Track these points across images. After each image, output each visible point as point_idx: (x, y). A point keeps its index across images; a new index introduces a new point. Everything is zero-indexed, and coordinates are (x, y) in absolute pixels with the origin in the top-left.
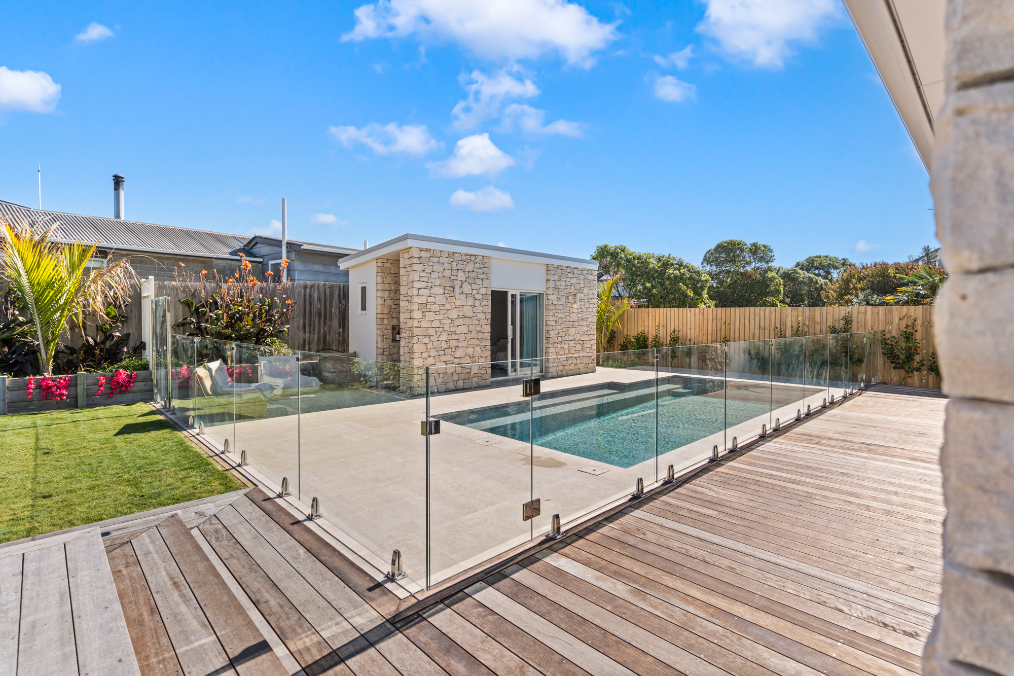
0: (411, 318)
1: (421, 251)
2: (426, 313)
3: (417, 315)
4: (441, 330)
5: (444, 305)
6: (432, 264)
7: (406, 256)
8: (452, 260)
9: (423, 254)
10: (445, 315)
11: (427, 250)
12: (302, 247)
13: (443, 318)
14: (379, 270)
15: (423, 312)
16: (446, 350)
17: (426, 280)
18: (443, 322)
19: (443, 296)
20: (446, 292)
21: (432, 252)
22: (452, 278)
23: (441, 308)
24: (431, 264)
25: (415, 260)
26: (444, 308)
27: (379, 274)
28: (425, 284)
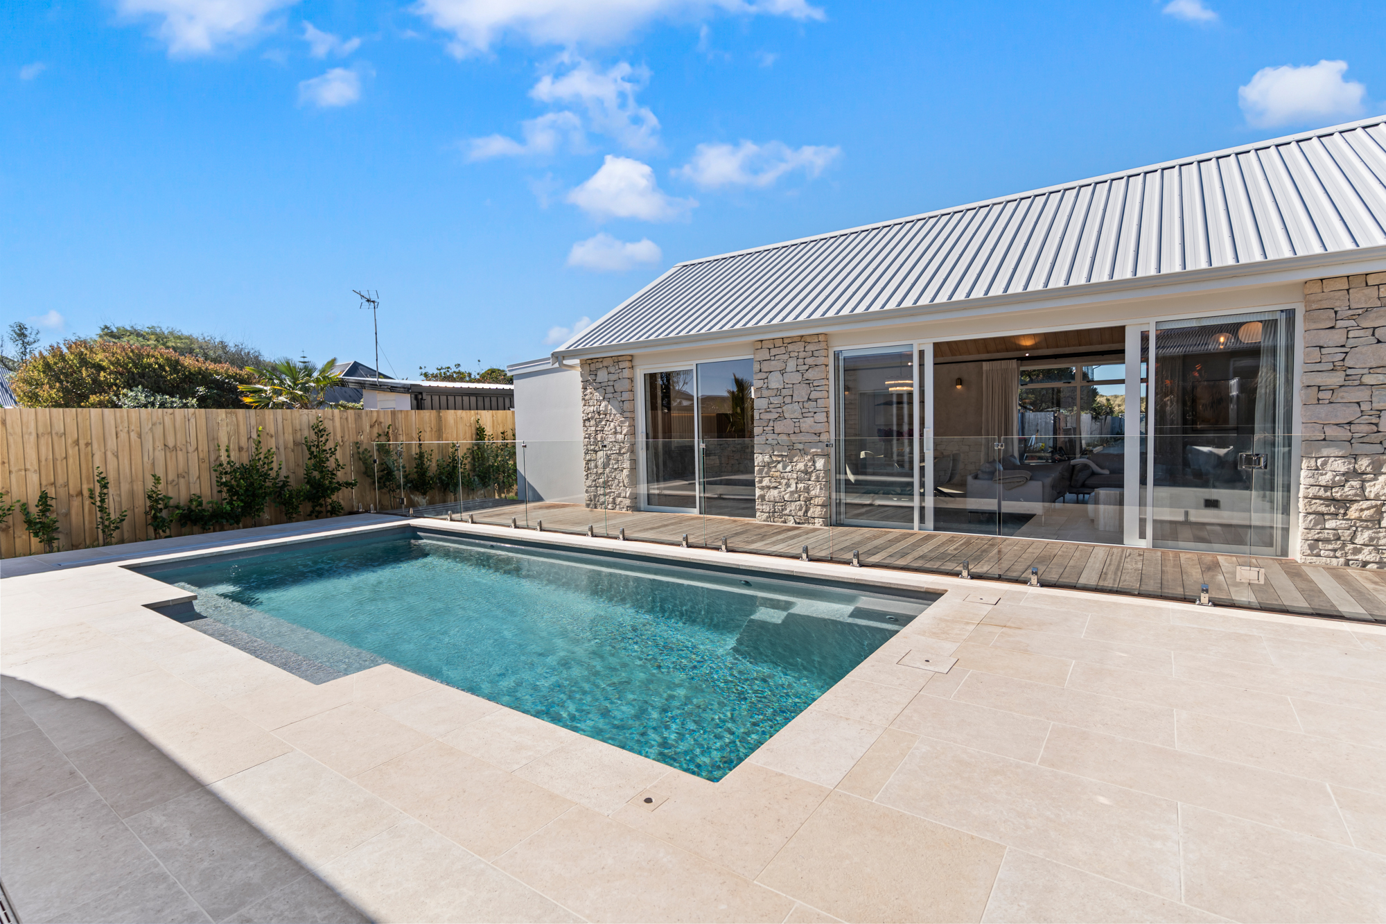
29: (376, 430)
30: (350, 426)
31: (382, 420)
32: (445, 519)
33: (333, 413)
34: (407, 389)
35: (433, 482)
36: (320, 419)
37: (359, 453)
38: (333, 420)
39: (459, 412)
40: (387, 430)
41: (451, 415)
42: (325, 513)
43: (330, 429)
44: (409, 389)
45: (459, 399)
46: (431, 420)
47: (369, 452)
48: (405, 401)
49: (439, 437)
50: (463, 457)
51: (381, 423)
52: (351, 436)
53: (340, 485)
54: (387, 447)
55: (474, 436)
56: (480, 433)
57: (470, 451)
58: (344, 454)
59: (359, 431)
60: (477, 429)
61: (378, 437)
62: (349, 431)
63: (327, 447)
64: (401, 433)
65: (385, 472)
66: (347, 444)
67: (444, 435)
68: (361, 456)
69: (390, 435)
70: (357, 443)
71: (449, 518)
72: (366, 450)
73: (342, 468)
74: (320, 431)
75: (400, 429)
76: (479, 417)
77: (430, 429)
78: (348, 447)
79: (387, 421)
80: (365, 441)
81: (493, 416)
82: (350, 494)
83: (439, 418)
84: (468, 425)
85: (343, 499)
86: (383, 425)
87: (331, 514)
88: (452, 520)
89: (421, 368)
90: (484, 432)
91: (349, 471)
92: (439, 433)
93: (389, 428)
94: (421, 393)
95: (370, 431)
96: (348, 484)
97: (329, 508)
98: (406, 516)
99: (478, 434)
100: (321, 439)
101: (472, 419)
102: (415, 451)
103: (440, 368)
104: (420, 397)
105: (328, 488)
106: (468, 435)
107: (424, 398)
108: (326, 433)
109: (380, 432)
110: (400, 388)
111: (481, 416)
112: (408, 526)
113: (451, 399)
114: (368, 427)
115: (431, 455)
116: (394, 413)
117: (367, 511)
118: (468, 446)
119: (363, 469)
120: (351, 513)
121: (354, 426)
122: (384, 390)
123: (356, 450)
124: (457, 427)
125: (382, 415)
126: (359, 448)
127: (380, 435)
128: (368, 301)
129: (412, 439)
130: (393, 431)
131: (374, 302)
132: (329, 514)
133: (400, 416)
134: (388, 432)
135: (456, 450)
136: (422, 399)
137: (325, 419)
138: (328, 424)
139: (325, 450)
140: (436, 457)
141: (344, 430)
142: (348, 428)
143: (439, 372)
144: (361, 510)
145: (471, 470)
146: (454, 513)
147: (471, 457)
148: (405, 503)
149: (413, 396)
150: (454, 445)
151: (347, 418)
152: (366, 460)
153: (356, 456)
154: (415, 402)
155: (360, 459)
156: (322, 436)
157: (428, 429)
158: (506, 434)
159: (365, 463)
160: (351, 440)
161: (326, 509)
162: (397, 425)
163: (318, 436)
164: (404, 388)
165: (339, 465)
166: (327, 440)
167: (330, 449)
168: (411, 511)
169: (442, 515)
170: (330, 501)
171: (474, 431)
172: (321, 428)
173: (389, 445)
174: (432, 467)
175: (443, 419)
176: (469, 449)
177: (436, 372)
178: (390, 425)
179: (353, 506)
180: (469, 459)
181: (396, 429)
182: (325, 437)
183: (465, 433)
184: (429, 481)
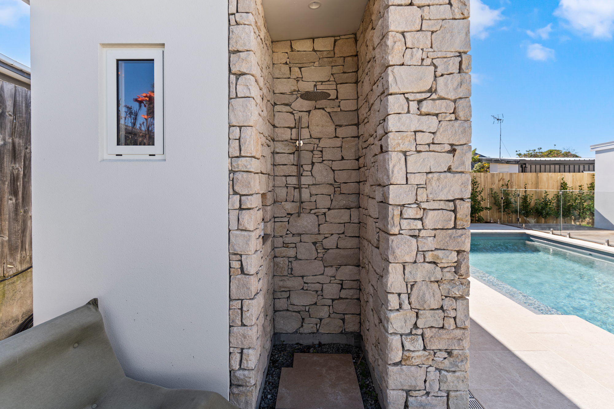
29: (501, 183)
30: (488, 180)
31: (505, 178)
32: (548, 233)
33: (481, 174)
34: (516, 162)
35: (533, 211)
36: (475, 177)
37: (492, 194)
38: (480, 177)
39: (550, 174)
40: (507, 183)
41: (544, 176)
42: (475, 221)
43: (479, 182)
44: (518, 162)
45: (548, 167)
46: (532, 178)
47: (497, 193)
48: (516, 168)
49: (537, 187)
50: (552, 199)
51: (504, 179)
52: (489, 186)
53: (483, 208)
54: (507, 191)
55: (559, 188)
56: (564, 186)
57: (556, 196)
58: (485, 194)
59: (493, 183)
60: (562, 183)
61: (502, 186)
62: (488, 183)
63: (477, 190)
64: (514, 184)
65: (505, 204)
66: (486, 189)
67: (540, 187)
68: (494, 196)
69: (509, 186)
70: (491, 189)
71: (551, 233)
72: (495, 192)
73: (484, 200)
74: (475, 183)
75: (514, 183)
76: (563, 176)
77: (531, 183)
78: (487, 191)
79: (507, 178)
80: (495, 188)
81: (573, 176)
82: (486, 213)
83: (537, 177)
84: (556, 181)
85: (483, 215)
86: (505, 180)
87: (478, 222)
88: (553, 234)
89: (517, 151)
90: (567, 185)
91: (487, 202)
92: (537, 185)
93: (508, 182)
94: (525, 164)
95: (498, 183)
96: (486, 208)
97: (477, 219)
98: (521, 228)
99: (562, 186)
100: (475, 186)
101: (559, 177)
102: (522, 194)
103: (528, 150)
104: (524, 166)
105: (477, 209)
106: (555, 186)
107: (527, 166)
108: (477, 184)
109: (503, 184)
110: (513, 161)
111: (564, 176)
112: (525, 234)
113: (543, 167)
114: (497, 181)
115: (532, 197)
116: (511, 174)
117: (496, 222)
118: (555, 193)
119: (493, 201)
120: (487, 222)
121: (490, 180)
122: (502, 163)
123: (491, 192)
124: (548, 182)
125: (505, 175)
126: (492, 191)
127: (503, 185)
128: (498, 120)
129: (520, 188)
130: (510, 183)
131: (500, 120)
132: (477, 221)
133: (514, 176)
134: (507, 184)
135: (547, 195)
136: (525, 167)
137: (477, 177)
138: (478, 179)
139: (477, 192)
140: (534, 198)
141: (485, 181)
142: (487, 181)
143: (528, 152)
144: (492, 222)
145: (556, 207)
146: (555, 230)
147: (557, 199)
148: (520, 221)
149: (520, 165)
150: (546, 192)
151: (487, 177)
152: (495, 197)
153: (490, 195)
154: (521, 169)
155: (492, 196)
156: (475, 185)
157: (530, 183)
158: (582, 187)
159: (495, 199)
160: (489, 187)
161: (475, 219)
162: (512, 180)
163: (473, 185)
164: (515, 162)
165: (482, 199)
166: (478, 187)
167: (479, 191)
168: (524, 225)
169: (545, 230)
170: (477, 215)
171: (559, 185)
172: (475, 181)
173: (508, 190)
174: (532, 203)
175: (540, 178)
176: (556, 195)
177: (526, 153)
178: (509, 181)
179: (487, 219)
180: (555, 201)
181: (512, 182)
182: (477, 185)
183: (554, 185)
184: (530, 211)
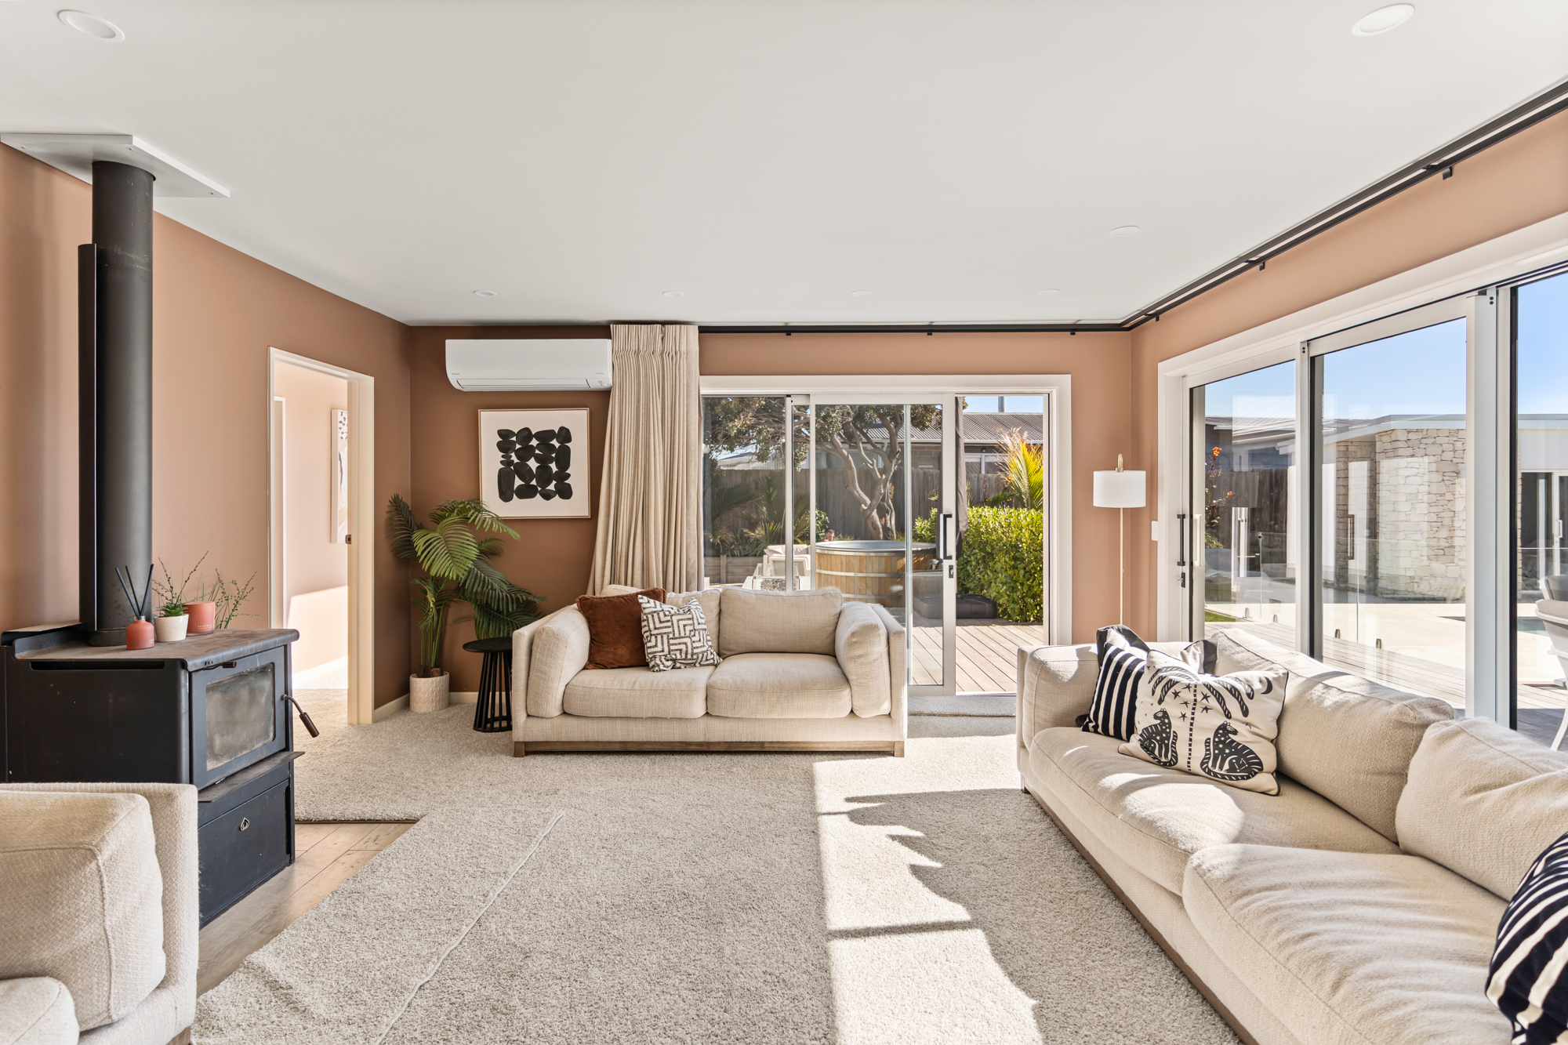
0: (1394, 511)
1: (1409, 432)
2: (1417, 504)
3: (1404, 507)
4: (1439, 524)
5: (1442, 495)
6: (1425, 446)
7: (1386, 439)
8: (1456, 439)
9: (1412, 436)
10: (1445, 507)
11: (1417, 431)
12: (1215, 428)
13: (1441, 510)
14: (1342, 455)
15: (1412, 504)
16: (1446, 550)
17: (1417, 465)
18: (1442, 515)
19: (1442, 483)
20: (1445, 478)
21: (1425, 432)
22: (1455, 460)
23: (1438, 498)
24: (1422, 446)
25: (1400, 444)
26: (1442, 498)
27: (1341, 459)
28: (1415, 471)
